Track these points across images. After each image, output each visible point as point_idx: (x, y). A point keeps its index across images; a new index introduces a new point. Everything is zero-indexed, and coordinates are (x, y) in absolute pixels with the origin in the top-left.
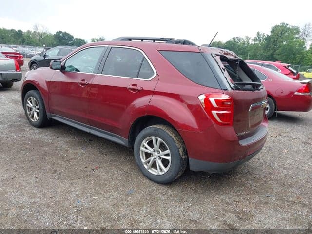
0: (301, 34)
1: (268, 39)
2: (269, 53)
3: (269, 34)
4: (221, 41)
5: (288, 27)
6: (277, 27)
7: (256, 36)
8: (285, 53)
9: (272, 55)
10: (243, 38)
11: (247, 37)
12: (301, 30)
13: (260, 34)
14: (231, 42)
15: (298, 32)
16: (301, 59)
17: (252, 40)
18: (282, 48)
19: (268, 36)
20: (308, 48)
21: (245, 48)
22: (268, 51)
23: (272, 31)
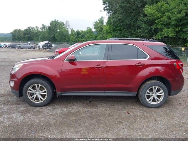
0: (65, 26)
1: (49, 28)
2: (52, 36)
3: (50, 26)
4: (20, 29)
5: (58, 22)
6: (52, 22)
7: (42, 26)
8: (60, 36)
9: (54, 37)
10: (34, 27)
11: (37, 27)
12: (65, 24)
13: (44, 25)
14: (28, 29)
15: (64, 25)
16: (68, 39)
17: (40, 28)
18: (58, 33)
19: (49, 26)
20: (70, 33)
21: (37, 33)
22: (51, 35)
23: (51, 24)
